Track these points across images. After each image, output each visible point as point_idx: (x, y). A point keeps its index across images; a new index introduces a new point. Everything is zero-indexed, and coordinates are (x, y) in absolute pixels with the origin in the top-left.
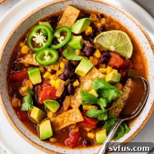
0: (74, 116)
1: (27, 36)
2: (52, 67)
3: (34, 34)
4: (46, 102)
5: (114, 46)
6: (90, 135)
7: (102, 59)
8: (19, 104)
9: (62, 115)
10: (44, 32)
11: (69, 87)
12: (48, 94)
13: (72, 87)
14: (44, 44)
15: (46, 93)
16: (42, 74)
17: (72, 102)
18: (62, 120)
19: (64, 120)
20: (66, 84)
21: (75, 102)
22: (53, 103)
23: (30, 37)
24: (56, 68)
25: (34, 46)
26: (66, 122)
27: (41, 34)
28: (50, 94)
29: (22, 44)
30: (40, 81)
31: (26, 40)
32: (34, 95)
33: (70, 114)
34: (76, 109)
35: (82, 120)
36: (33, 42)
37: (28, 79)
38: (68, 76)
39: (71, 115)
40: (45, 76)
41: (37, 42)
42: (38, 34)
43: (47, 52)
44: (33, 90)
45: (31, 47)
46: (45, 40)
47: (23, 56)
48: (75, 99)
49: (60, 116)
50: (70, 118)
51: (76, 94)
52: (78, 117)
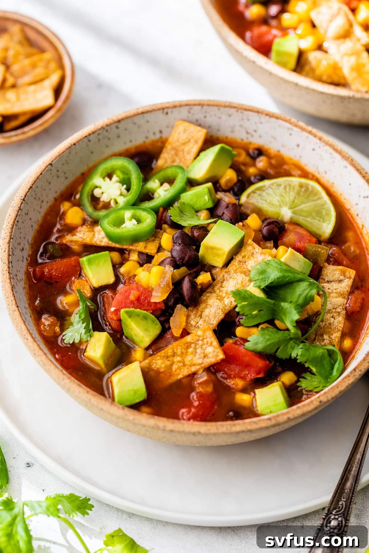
0: (199, 351)
1: (80, 189)
2: (140, 247)
3: (97, 180)
4: (127, 312)
5: (290, 208)
6: (243, 399)
7: (265, 230)
8: (57, 329)
9: (169, 350)
10: (121, 176)
11: (186, 285)
12: (132, 297)
13: (193, 285)
14: (122, 201)
15: (127, 297)
16: (116, 267)
17: (193, 323)
18: (169, 363)
19: (172, 365)
20: (178, 277)
21: (201, 322)
22: (145, 318)
23: (87, 189)
24: (151, 249)
25: (95, 208)
26: (179, 368)
27: (115, 178)
28: (138, 299)
29: (65, 206)
30: (112, 280)
31: (78, 196)
32: (96, 312)
33: (188, 345)
34: (204, 332)
35: (221, 356)
36: (95, 200)
37: (80, 275)
38: (182, 259)
39: (190, 350)
40: (123, 270)
41: (104, 198)
42: (107, 179)
43: (128, 214)
44: (93, 299)
45: (90, 209)
46: (125, 192)
47: (71, 229)
48: (201, 316)
49: (162, 353)
50: (188, 358)
51: (203, 306)
52: (209, 350)
